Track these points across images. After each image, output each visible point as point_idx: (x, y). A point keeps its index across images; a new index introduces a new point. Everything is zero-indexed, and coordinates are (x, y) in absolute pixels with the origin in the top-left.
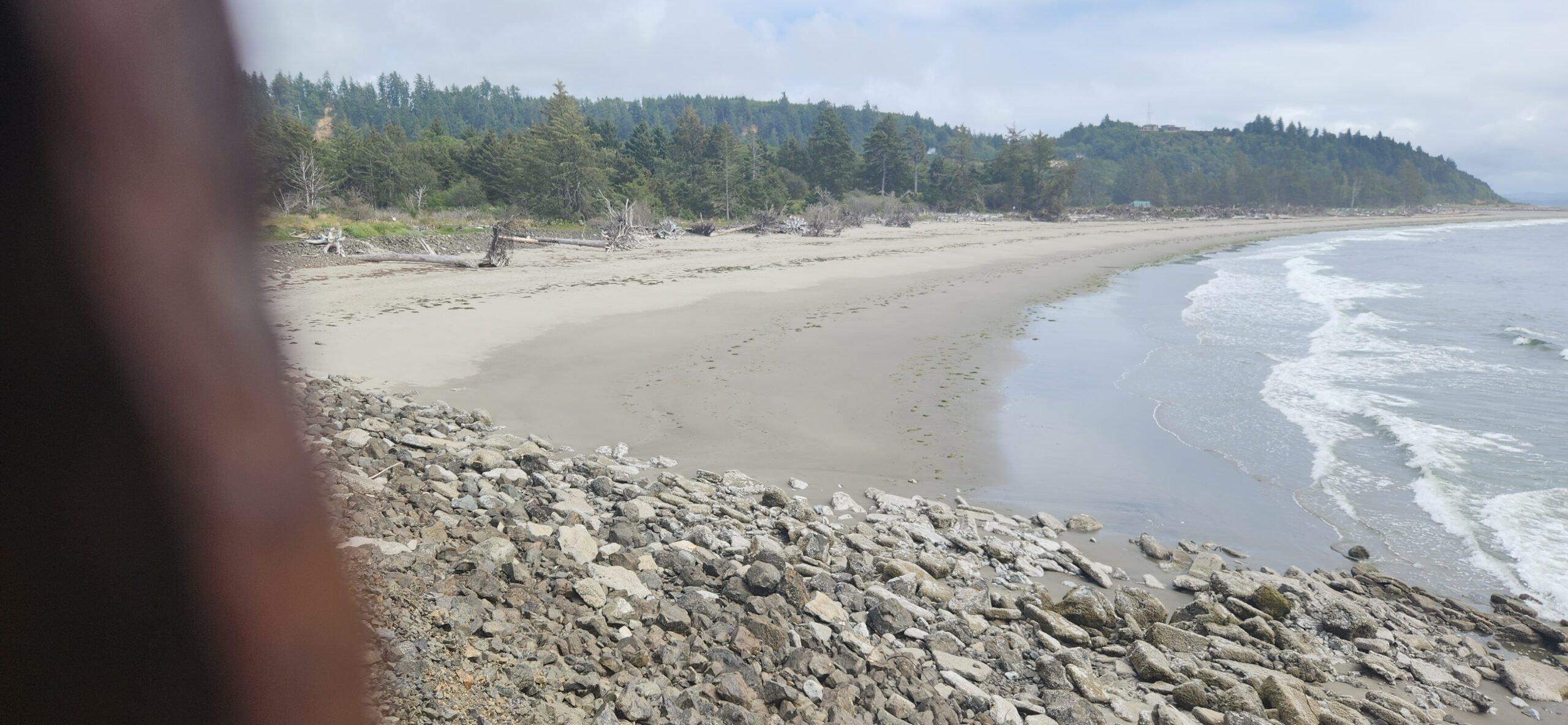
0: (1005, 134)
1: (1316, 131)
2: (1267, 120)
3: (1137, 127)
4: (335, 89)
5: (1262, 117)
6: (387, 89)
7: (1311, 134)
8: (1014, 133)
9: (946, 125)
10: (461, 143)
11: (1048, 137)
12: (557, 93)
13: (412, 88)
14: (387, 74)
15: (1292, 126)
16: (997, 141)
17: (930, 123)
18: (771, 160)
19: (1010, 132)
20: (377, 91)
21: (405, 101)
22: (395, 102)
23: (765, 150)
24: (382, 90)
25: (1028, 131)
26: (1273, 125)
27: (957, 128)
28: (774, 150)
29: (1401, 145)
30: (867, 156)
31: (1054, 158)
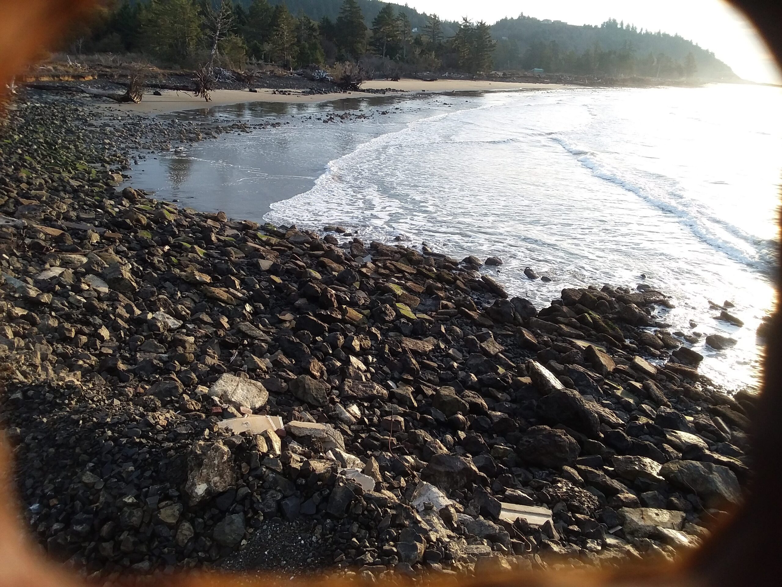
0: (461, 21)
1: (642, 30)
2: (614, 21)
3: (539, 20)
5: (612, 19)
7: (638, 31)
8: (465, 20)
9: (424, 13)
10: (106, 10)
11: (486, 24)
15: (628, 26)
16: (455, 25)
17: (413, 11)
18: (314, 30)
19: (464, 20)
23: (310, 23)
26: (617, 24)
27: (431, 15)
28: (315, 23)
29: (687, 41)
30: (375, 31)
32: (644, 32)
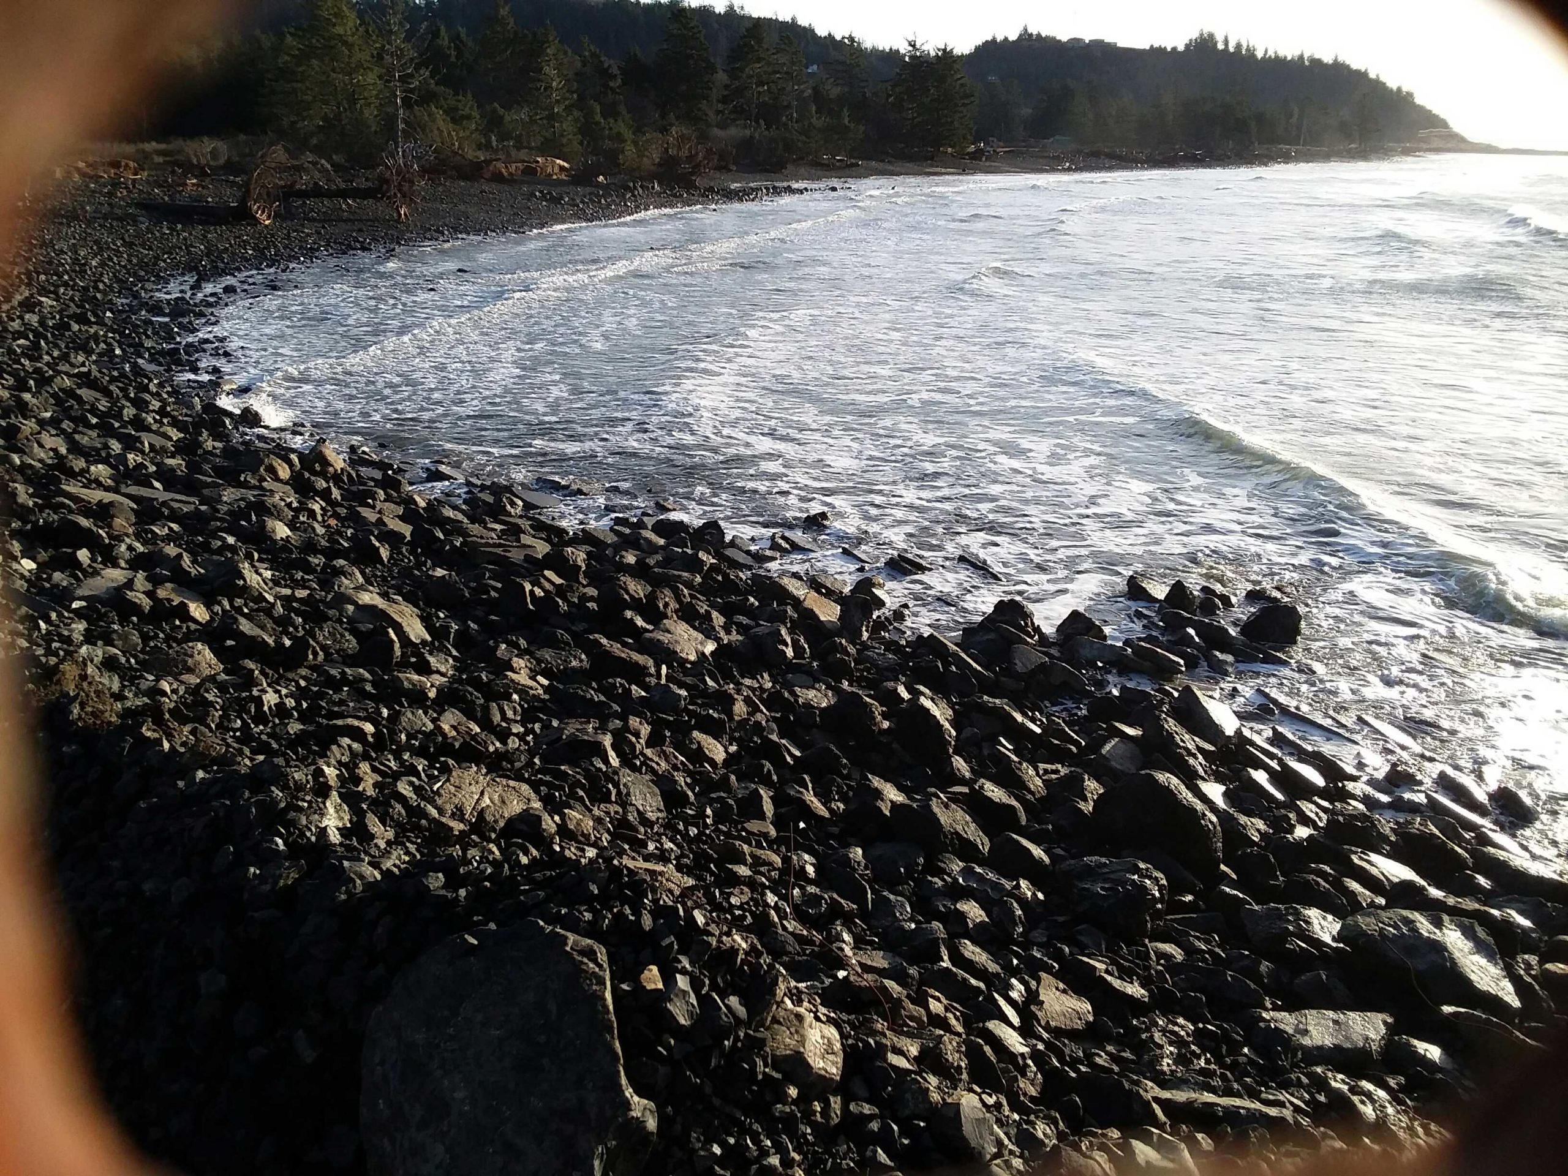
1: (1266, 51)
2: (1211, 36)
3: (1060, 41)
5: (1205, 31)
9: (830, 35)
15: (1239, 46)
16: (894, 55)
17: (808, 31)
25: (931, 46)
27: (843, 38)
28: (613, 63)
30: (733, 74)
32: (1271, 55)
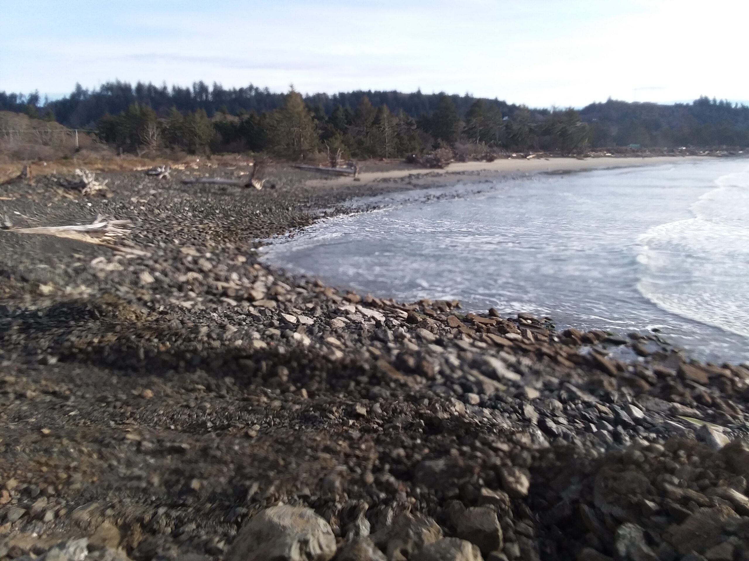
0: (549, 108)
1: (737, 104)
2: (707, 99)
3: (628, 103)
4: (170, 90)
5: (704, 96)
6: (197, 90)
7: (733, 106)
8: (555, 107)
9: (513, 104)
10: (236, 119)
11: (575, 109)
12: (290, 89)
13: (211, 89)
14: (197, 81)
15: (722, 102)
17: (504, 104)
20: (192, 90)
21: (207, 96)
22: (202, 96)
24: (195, 90)
25: (563, 106)
27: (520, 106)
31: (578, 121)
32: (739, 106)
